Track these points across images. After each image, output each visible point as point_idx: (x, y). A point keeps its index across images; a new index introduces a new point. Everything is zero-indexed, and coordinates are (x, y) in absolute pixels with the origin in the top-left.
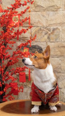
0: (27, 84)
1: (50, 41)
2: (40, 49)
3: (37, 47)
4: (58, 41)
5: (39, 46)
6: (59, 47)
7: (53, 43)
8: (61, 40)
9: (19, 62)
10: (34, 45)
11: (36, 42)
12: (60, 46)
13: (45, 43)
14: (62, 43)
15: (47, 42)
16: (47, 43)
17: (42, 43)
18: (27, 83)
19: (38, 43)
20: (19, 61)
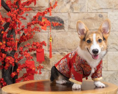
0: (45, 66)
1: (73, 11)
2: (61, 21)
3: (57, 19)
4: (83, 11)
5: (59, 18)
6: (84, 18)
7: (77, 14)
8: (88, 11)
9: (34, 39)
10: (53, 16)
11: (55, 12)
12: (86, 17)
13: (67, 14)
14: (89, 14)
15: (69, 12)
16: (69, 14)
17: (63, 14)
18: (45, 64)
19: (58, 14)
20: (33, 37)
